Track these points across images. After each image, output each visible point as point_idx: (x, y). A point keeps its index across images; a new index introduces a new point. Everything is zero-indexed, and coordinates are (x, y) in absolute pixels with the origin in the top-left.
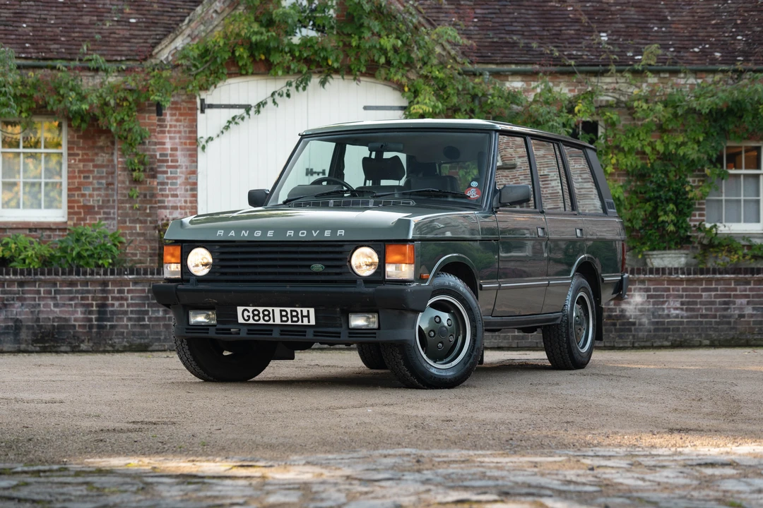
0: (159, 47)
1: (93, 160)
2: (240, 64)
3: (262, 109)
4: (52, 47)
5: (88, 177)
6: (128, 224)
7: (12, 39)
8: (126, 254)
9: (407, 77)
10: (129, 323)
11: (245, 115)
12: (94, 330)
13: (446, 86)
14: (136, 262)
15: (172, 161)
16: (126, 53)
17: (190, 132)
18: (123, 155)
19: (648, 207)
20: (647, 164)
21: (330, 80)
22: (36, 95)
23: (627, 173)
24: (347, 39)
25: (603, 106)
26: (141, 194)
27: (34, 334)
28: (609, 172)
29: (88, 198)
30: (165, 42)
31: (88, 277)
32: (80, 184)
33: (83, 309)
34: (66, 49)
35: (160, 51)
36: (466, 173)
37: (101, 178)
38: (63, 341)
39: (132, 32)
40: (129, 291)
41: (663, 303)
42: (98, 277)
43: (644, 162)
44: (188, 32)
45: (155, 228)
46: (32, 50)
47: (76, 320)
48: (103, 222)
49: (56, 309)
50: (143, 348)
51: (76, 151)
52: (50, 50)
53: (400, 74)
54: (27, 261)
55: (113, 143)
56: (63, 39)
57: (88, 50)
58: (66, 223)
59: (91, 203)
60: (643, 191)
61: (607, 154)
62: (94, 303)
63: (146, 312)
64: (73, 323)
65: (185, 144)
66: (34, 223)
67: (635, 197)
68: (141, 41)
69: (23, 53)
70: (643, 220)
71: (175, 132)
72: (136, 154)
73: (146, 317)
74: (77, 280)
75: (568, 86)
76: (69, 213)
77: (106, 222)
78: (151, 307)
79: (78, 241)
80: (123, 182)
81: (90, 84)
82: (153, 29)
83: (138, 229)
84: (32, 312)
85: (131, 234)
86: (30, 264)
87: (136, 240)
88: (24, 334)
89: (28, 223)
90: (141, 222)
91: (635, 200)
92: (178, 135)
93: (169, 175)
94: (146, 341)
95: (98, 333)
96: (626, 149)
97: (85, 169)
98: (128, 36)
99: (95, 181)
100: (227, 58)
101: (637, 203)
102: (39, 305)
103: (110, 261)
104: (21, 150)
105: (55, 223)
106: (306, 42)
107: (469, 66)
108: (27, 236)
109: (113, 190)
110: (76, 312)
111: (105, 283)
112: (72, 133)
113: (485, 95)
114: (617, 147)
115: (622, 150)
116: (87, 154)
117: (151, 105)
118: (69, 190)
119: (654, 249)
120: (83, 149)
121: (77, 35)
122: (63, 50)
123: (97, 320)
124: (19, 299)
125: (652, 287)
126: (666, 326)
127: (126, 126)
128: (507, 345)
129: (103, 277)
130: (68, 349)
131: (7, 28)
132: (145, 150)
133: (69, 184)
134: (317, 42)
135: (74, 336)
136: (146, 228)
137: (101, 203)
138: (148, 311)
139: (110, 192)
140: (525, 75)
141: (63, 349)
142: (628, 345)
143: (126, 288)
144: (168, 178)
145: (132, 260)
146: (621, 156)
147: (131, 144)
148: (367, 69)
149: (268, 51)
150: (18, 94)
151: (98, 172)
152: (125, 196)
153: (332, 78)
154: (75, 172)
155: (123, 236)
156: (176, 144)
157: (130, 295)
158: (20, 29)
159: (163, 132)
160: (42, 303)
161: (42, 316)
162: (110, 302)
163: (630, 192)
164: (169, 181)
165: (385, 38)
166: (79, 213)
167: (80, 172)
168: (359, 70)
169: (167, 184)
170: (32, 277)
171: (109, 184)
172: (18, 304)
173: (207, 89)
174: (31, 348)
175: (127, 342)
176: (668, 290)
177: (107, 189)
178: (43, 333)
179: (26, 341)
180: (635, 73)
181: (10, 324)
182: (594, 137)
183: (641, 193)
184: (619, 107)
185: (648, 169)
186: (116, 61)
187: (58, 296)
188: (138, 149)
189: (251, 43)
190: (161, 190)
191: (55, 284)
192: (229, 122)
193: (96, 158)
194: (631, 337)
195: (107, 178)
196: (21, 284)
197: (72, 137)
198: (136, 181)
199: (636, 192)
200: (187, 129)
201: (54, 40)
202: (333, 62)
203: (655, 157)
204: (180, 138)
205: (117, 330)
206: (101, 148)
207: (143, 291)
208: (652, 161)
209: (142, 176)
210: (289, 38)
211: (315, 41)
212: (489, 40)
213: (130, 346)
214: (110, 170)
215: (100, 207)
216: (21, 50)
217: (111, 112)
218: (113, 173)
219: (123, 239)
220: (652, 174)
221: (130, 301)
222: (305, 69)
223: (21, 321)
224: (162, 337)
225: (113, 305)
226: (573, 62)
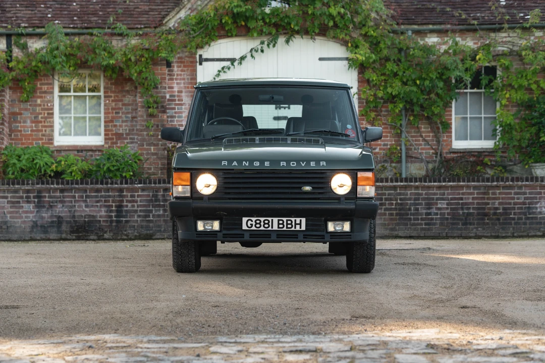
0: (168, 18)
1: (122, 101)
2: (227, 29)
3: (243, 62)
4: (93, 19)
5: (118, 113)
6: (145, 147)
7: (65, 14)
8: (143, 168)
9: (350, 36)
10: (139, 219)
11: (231, 66)
12: (114, 224)
13: (379, 42)
14: (150, 174)
15: (179, 100)
16: (145, 22)
17: (191, 79)
18: (141, 97)
19: (533, 130)
20: (533, 97)
21: (294, 39)
22: (79, 54)
23: (518, 105)
24: (305, 9)
25: (499, 55)
26: (154, 124)
27: (72, 227)
28: (503, 104)
29: (118, 128)
30: (172, 14)
31: (109, 186)
32: (113, 117)
33: (106, 209)
34: (102, 20)
35: (169, 20)
36: (395, 106)
37: (128, 113)
38: (92, 232)
39: (151, 7)
40: (138, 196)
41: (537, 203)
42: (117, 186)
43: (531, 96)
44: (189, 6)
45: (165, 149)
46: (78, 22)
47: (101, 217)
48: (129, 145)
49: (86, 209)
50: (149, 237)
51: (110, 94)
52: (91, 22)
53: (344, 34)
54: (73, 174)
55: (136, 88)
56: (101, 13)
57: (113, 20)
58: (103, 146)
59: (121, 132)
60: (530, 118)
61: (502, 90)
62: (114, 204)
63: (151, 211)
64: (99, 219)
65: (188, 88)
66: (81, 146)
67: (524, 122)
68: (157, 13)
69: (72, 24)
70: (529, 140)
71: (180, 79)
72: (152, 96)
73: (151, 215)
74: (102, 188)
75: (473, 40)
76: (106, 139)
77: (131, 145)
78: (155, 207)
79: (109, 159)
80: (142, 116)
81: (119, 46)
82: (166, 4)
83: (152, 150)
84: (70, 211)
85: (148, 154)
86: (74, 176)
87: (151, 158)
88: (64, 227)
89: (77, 146)
90: (154, 145)
91: (524, 124)
92: (182, 81)
93: (176, 110)
94: (151, 232)
95: (116, 226)
96: (516, 86)
97: (117, 107)
98: (148, 10)
99: (123, 116)
100: (216, 24)
101: (526, 127)
102: (75, 206)
103: (132, 173)
104: (72, 93)
105: (96, 146)
106: (275, 12)
107: (396, 26)
108: (75, 155)
109: (136, 122)
110: (101, 211)
111: (121, 190)
112: (107, 81)
113: (408, 48)
114: (510, 85)
115: (513, 87)
116: (117, 96)
117: (162, 60)
118: (105, 122)
119: (536, 162)
120: (114, 92)
121: (111, 10)
122: (100, 21)
123: (116, 216)
124: (61, 202)
125: (528, 191)
126: (538, 221)
127: (144, 75)
128: (417, 235)
129: (119, 186)
130: (96, 237)
131: (62, 6)
132: (157, 93)
133: (105, 118)
134: (282, 12)
135: (100, 228)
136: (159, 150)
137: (128, 131)
138: (152, 210)
139: (134, 123)
140: (439, 32)
141: (92, 237)
142: (509, 234)
143: (136, 194)
144: (175, 113)
145: (147, 173)
146: (513, 91)
147: (147, 89)
148: (320, 30)
149: (247, 19)
150: (67, 54)
151: (126, 109)
152: (143, 126)
153: (294, 37)
154: (109, 109)
155: (141, 155)
156: (181, 88)
157: (139, 199)
158: (71, 7)
159: (172, 79)
160: (77, 204)
161: (76, 214)
162: (125, 204)
163: (520, 119)
164: (177, 115)
165: (333, 7)
166: (112, 139)
167: (113, 109)
168: (314, 32)
169: (175, 117)
170: (70, 186)
171: (133, 118)
172: (60, 205)
173: (202, 47)
174: (69, 237)
175: (138, 232)
176: (540, 193)
177: (132, 121)
178: (77, 226)
179: (66, 232)
180: (524, 29)
181: (55, 220)
182: (493, 78)
183: (529, 120)
184: (513, 55)
185: (534, 101)
186: (137, 28)
187: (88, 200)
188: (153, 92)
189: (234, 14)
190: (171, 121)
191: (86, 191)
192: (219, 71)
193: (124, 99)
194: (511, 229)
195: (132, 113)
196: (62, 191)
197: (107, 84)
198: (151, 116)
199: (525, 119)
200: (189, 77)
201: (95, 14)
202: (294, 26)
203: (539, 92)
204: (184, 84)
205: (130, 224)
206: (128, 92)
207: (149, 196)
208: (537, 95)
209: (155, 112)
210: (263, 8)
211: (280, 11)
212: (415, 7)
213: (140, 235)
214: (134, 107)
215: (127, 134)
216: (71, 22)
217: (133, 65)
218: (136, 109)
219: (142, 158)
220: (537, 105)
221: (139, 203)
222: (274, 31)
223: (62, 218)
224: (162, 229)
225: (127, 206)
226: (476, 22)
